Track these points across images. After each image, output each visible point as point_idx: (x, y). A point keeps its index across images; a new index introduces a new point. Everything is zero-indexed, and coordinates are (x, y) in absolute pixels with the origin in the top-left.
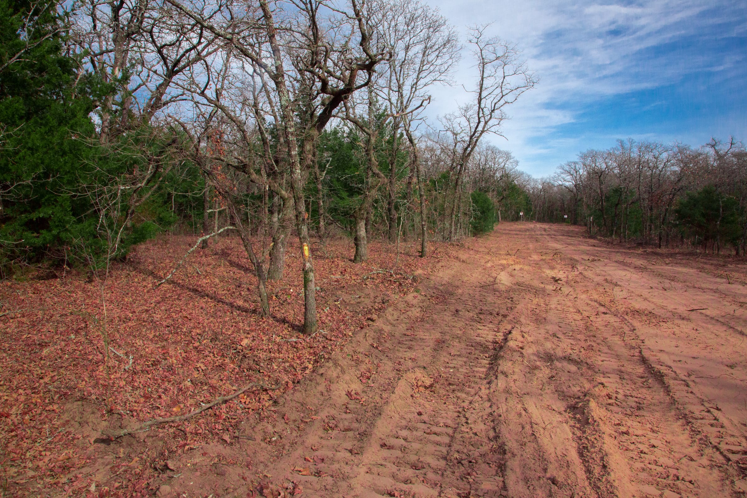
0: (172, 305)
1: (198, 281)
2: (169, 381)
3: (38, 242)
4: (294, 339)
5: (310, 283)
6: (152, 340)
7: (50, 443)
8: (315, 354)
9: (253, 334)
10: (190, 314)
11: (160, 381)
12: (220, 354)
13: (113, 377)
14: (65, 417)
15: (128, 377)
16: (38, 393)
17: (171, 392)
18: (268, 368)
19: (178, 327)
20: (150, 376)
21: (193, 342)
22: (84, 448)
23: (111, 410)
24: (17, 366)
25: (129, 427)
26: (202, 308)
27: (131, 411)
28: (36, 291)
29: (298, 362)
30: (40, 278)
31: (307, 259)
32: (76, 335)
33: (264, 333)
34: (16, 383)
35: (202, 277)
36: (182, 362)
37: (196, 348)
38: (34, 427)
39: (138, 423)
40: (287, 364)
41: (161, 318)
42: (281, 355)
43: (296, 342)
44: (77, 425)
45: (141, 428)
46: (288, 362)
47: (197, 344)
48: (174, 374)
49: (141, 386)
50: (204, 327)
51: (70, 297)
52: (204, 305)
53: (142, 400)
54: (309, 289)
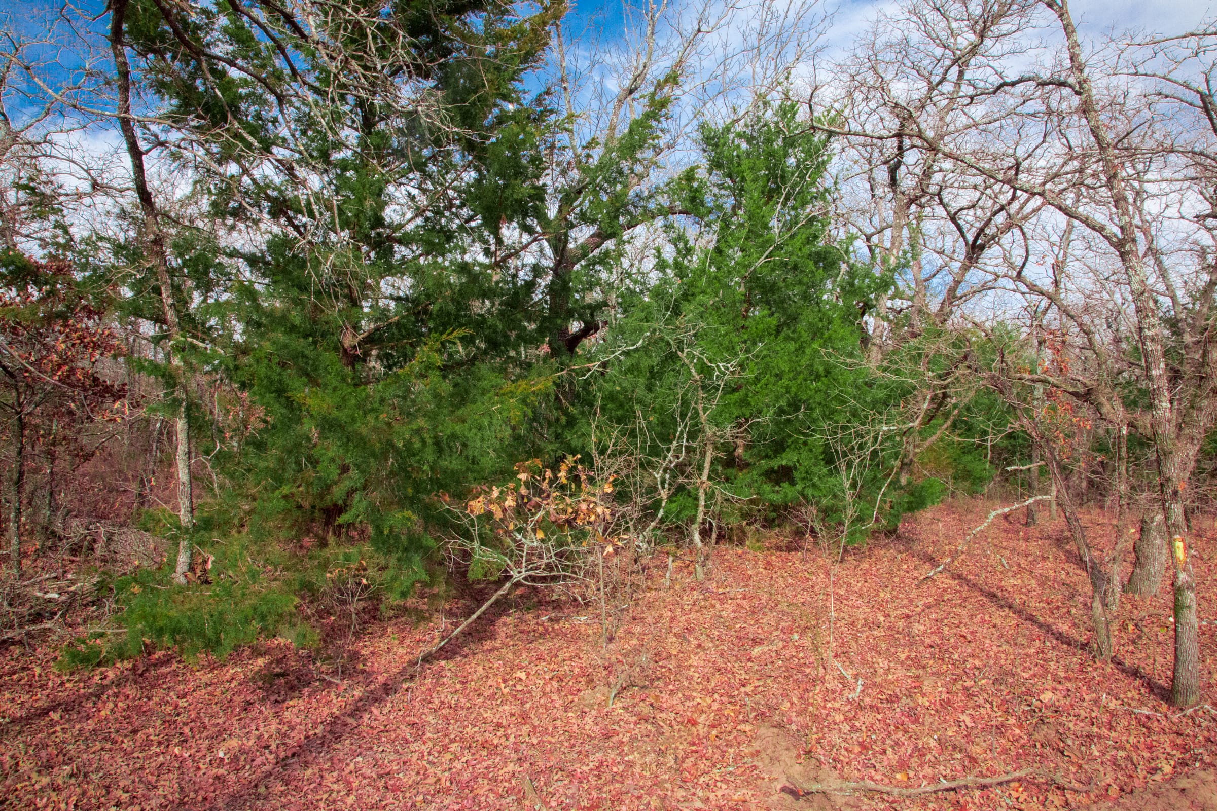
0: (949, 613)
1: (1001, 580)
2: (906, 732)
3: (777, 498)
4: (1145, 711)
5: (1185, 612)
6: (902, 663)
7: (730, 773)
8: (1185, 748)
9: (1069, 685)
10: (972, 633)
11: (892, 727)
12: (1004, 708)
13: (829, 705)
14: (756, 745)
15: (850, 710)
16: (735, 704)
17: (903, 749)
18: (1081, 752)
19: (947, 651)
20: (879, 717)
21: (964, 678)
22: (767, 794)
23: (810, 751)
24: (720, 663)
25: (825, 783)
26: (995, 626)
27: (834, 760)
28: (768, 565)
29: (1146, 754)
30: (779, 549)
31: (1181, 565)
32: (801, 636)
33: (1089, 688)
34: (713, 684)
35: (1010, 574)
36: (938, 707)
37: (966, 689)
38: (717, 747)
39: (839, 781)
40: (1121, 753)
41: (925, 632)
42: (1113, 734)
43: (1148, 717)
44: (767, 761)
45: (841, 790)
46: (1124, 749)
47: (969, 683)
48: (916, 721)
49: (863, 728)
50: (988, 657)
51: (808, 580)
52: (998, 622)
53: (857, 749)
54: (1182, 621)
